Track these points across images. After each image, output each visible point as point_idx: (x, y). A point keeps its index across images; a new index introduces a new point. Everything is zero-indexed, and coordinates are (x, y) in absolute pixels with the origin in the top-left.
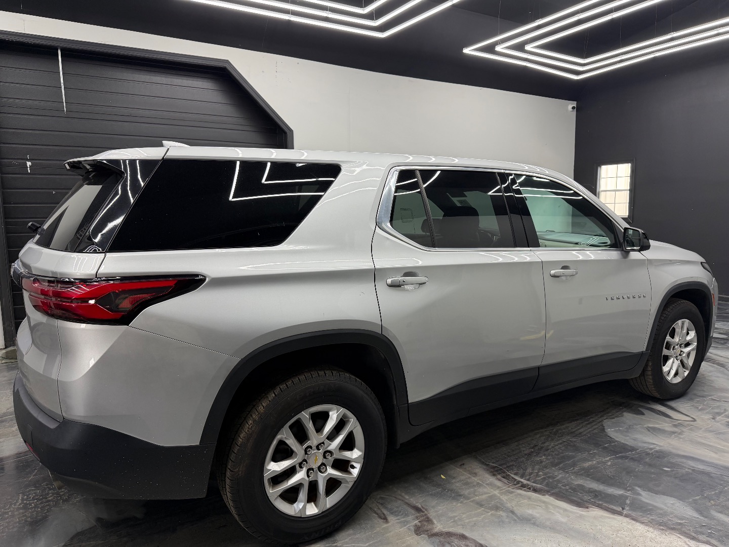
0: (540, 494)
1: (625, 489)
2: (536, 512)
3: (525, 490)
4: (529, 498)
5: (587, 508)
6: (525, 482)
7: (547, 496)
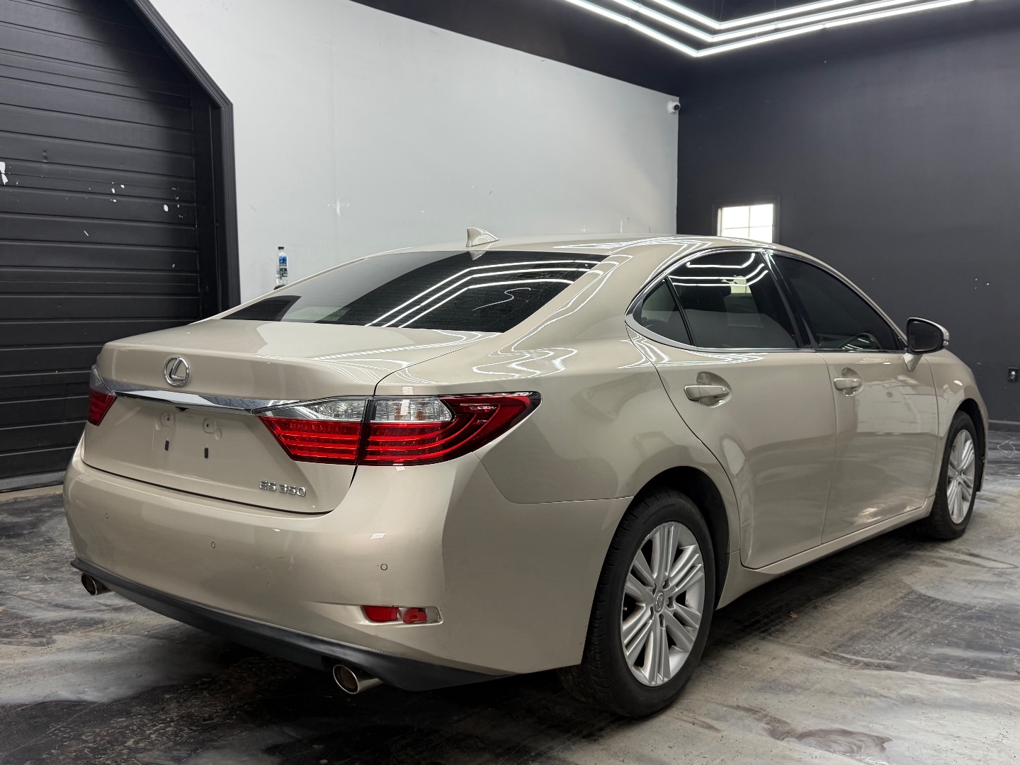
0: (897, 671)
1: (1001, 651)
2: (914, 691)
3: (873, 669)
4: (890, 678)
5: (973, 678)
6: (866, 660)
7: (910, 672)
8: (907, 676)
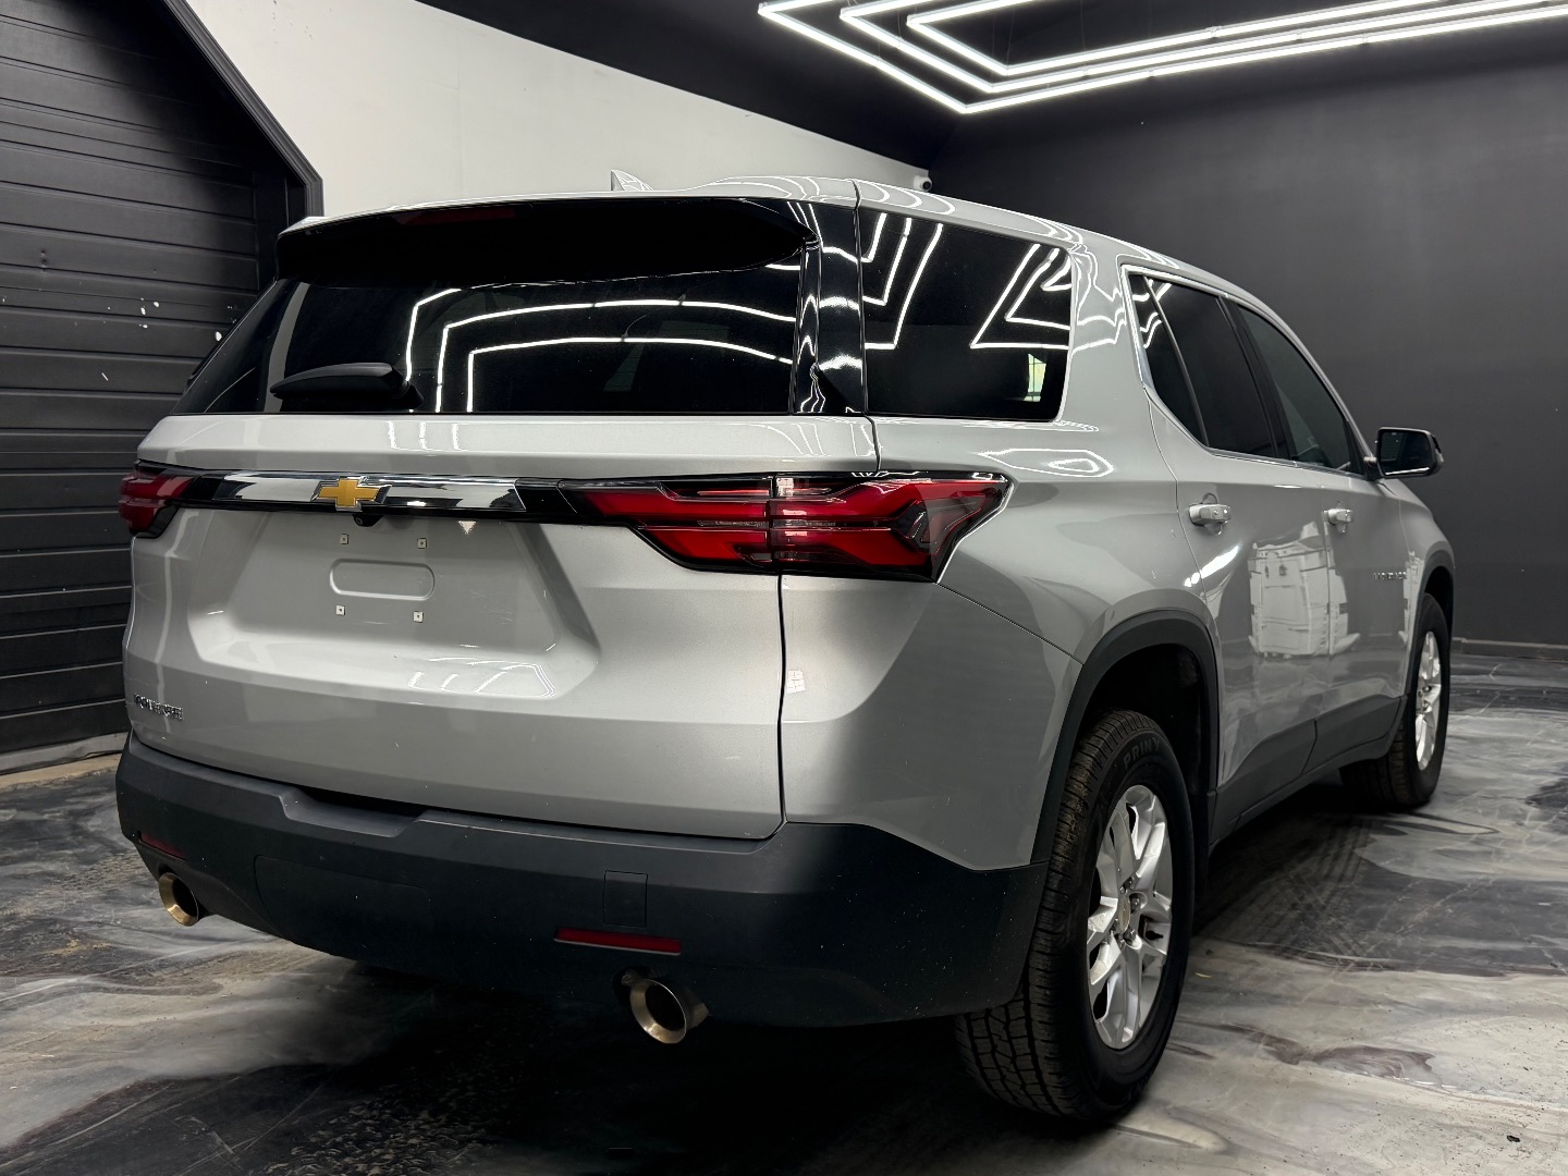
0: (1404, 971)
3: (1372, 970)
4: (1397, 980)
5: (1501, 975)
6: (1356, 959)
7: (1420, 972)
8: (1417, 976)
